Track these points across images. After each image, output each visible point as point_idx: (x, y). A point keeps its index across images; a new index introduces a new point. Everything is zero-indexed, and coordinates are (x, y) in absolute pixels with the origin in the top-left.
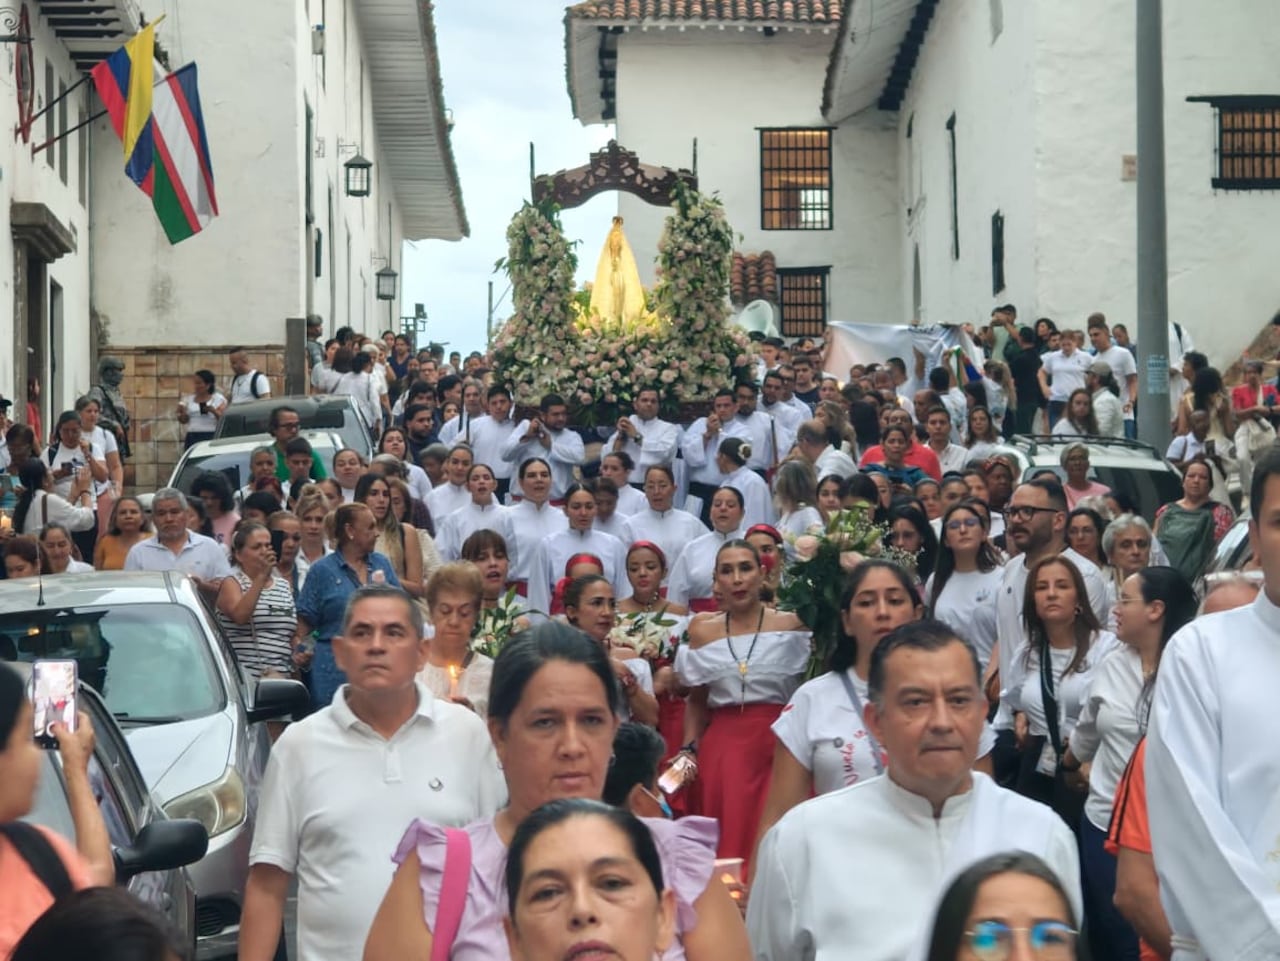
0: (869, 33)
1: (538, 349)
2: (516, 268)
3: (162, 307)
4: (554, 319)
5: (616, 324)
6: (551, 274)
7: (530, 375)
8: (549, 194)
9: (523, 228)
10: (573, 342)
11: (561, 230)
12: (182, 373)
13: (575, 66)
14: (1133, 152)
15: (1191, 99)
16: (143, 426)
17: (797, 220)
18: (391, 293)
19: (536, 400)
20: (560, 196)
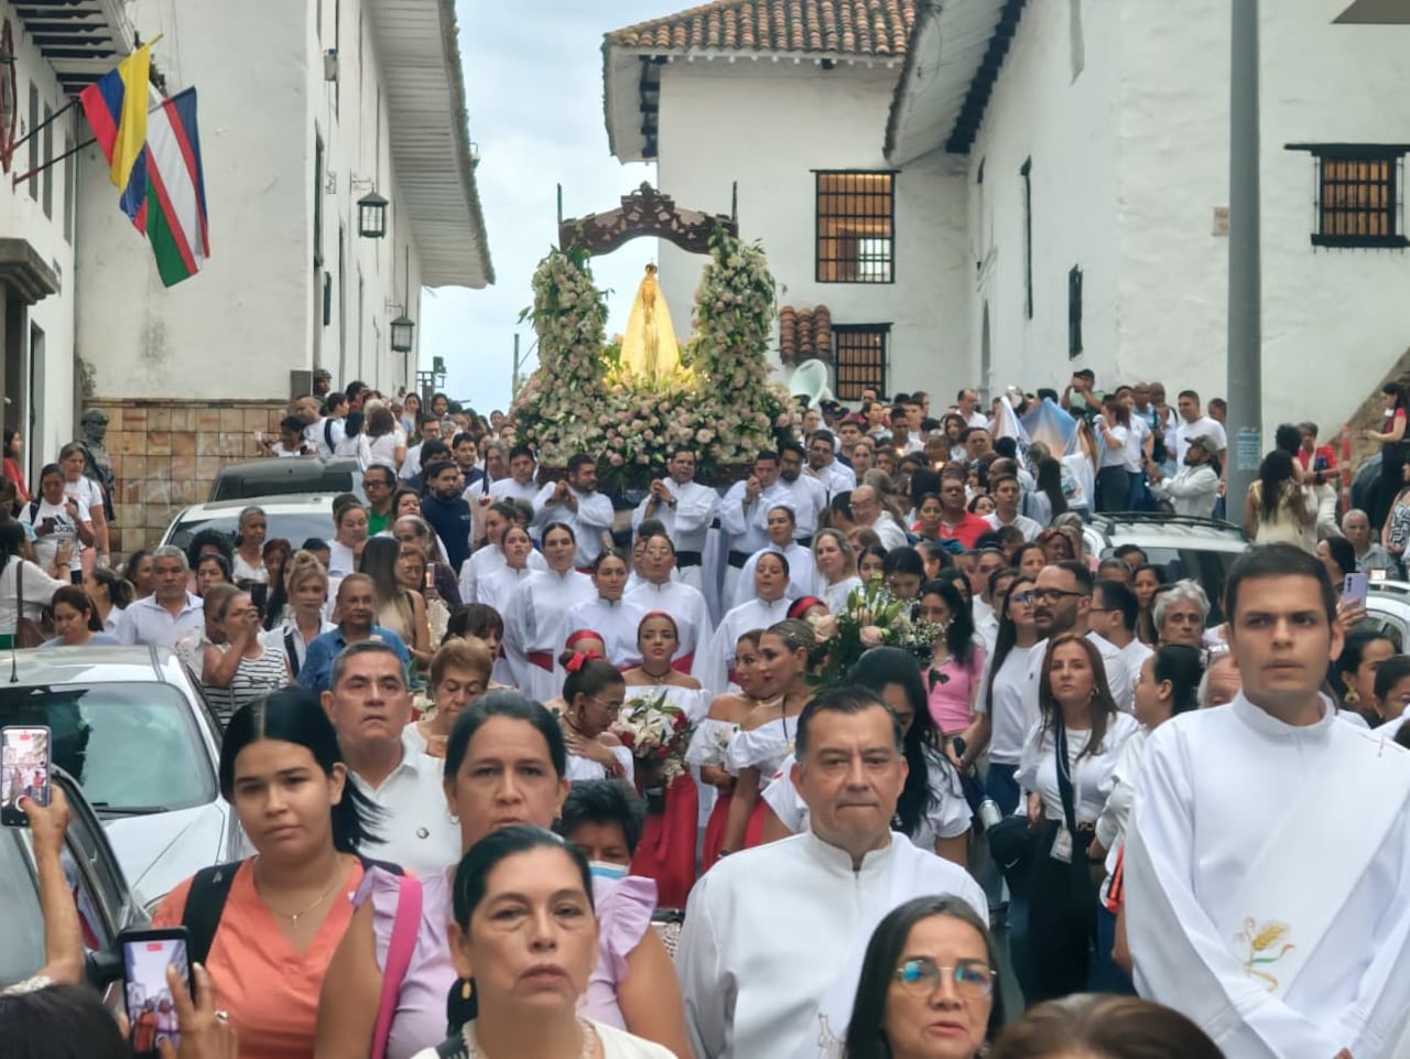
0: (938, 68)
1: (565, 406)
2: (542, 318)
3: (154, 355)
4: (582, 373)
5: (648, 379)
6: (579, 325)
7: (556, 434)
8: (578, 239)
9: (550, 276)
10: (603, 399)
11: (591, 279)
12: (174, 429)
13: (613, 98)
14: (1225, 203)
15: (1289, 147)
16: (131, 486)
17: (856, 272)
18: (407, 345)
19: (562, 461)
20: (589, 242)
